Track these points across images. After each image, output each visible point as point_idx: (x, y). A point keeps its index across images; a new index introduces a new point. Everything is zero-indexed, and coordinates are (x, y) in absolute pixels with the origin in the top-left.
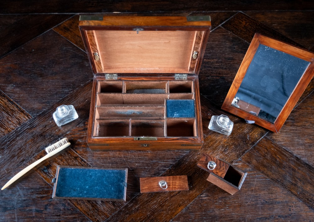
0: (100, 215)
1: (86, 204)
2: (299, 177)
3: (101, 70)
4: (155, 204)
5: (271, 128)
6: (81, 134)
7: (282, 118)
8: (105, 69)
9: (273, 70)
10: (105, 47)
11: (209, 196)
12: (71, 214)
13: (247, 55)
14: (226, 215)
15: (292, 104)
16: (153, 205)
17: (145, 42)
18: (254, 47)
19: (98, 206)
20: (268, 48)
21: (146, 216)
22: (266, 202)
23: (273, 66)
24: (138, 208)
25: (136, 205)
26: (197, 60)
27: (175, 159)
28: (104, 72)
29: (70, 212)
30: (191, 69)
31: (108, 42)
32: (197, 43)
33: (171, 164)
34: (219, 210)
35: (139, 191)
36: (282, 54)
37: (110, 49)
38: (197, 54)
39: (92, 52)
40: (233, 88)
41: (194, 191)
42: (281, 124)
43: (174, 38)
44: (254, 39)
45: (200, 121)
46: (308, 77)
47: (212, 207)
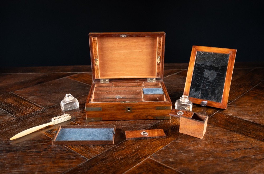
0: (91, 153)
1: (80, 147)
2: (252, 129)
3: (98, 77)
4: (139, 145)
5: (220, 106)
6: (80, 115)
7: (225, 96)
8: (101, 76)
9: (209, 65)
10: (102, 56)
11: (183, 140)
12: (67, 153)
13: (191, 60)
14: (199, 150)
15: (228, 84)
16: (137, 146)
17: (128, 51)
18: (194, 54)
19: (90, 148)
20: (203, 52)
21: (131, 152)
22: (231, 142)
23: (208, 63)
24: (124, 148)
25: (123, 146)
26: (160, 64)
27: (152, 123)
28: (100, 78)
29: (65, 152)
30: (158, 74)
31: (105, 52)
32: (159, 49)
33: (150, 126)
34: (193, 147)
35: (125, 139)
36: (212, 54)
37: (105, 58)
38: (160, 58)
39: (94, 58)
40: (187, 84)
41: (170, 138)
42: (226, 101)
43: (144, 47)
44: (193, 49)
45: (167, 95)
46: (232, 63)
47: (187, 145)
